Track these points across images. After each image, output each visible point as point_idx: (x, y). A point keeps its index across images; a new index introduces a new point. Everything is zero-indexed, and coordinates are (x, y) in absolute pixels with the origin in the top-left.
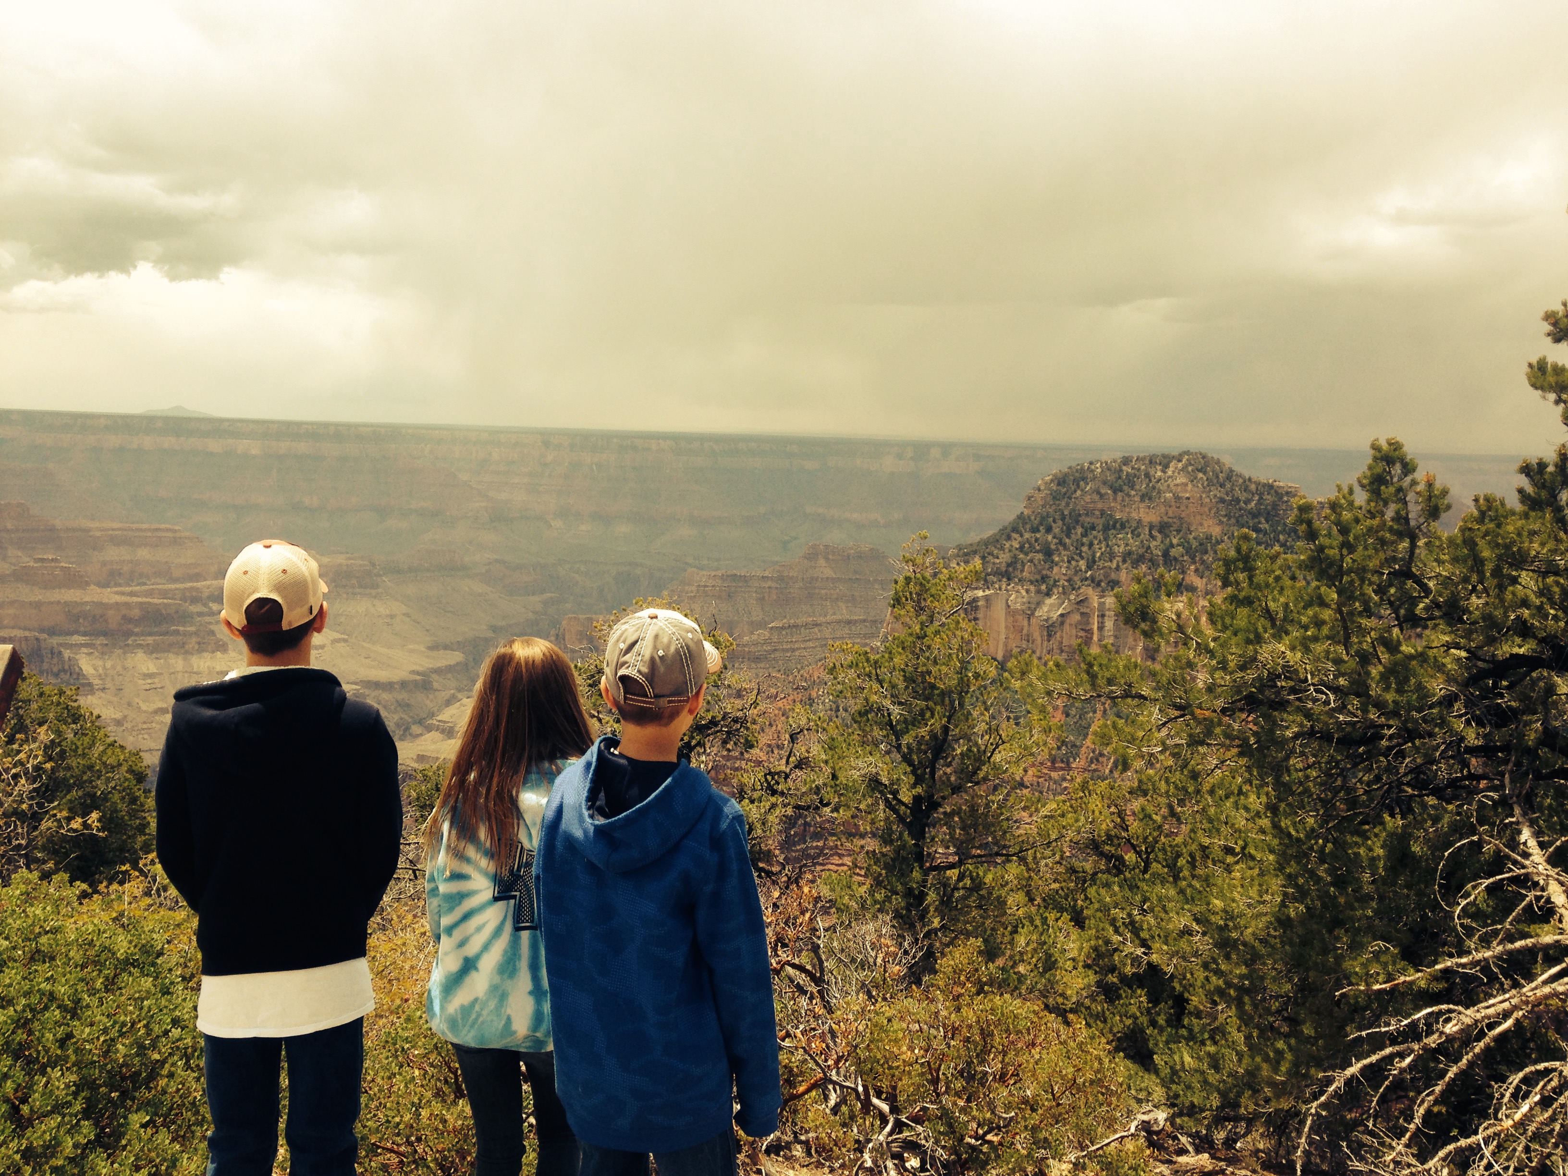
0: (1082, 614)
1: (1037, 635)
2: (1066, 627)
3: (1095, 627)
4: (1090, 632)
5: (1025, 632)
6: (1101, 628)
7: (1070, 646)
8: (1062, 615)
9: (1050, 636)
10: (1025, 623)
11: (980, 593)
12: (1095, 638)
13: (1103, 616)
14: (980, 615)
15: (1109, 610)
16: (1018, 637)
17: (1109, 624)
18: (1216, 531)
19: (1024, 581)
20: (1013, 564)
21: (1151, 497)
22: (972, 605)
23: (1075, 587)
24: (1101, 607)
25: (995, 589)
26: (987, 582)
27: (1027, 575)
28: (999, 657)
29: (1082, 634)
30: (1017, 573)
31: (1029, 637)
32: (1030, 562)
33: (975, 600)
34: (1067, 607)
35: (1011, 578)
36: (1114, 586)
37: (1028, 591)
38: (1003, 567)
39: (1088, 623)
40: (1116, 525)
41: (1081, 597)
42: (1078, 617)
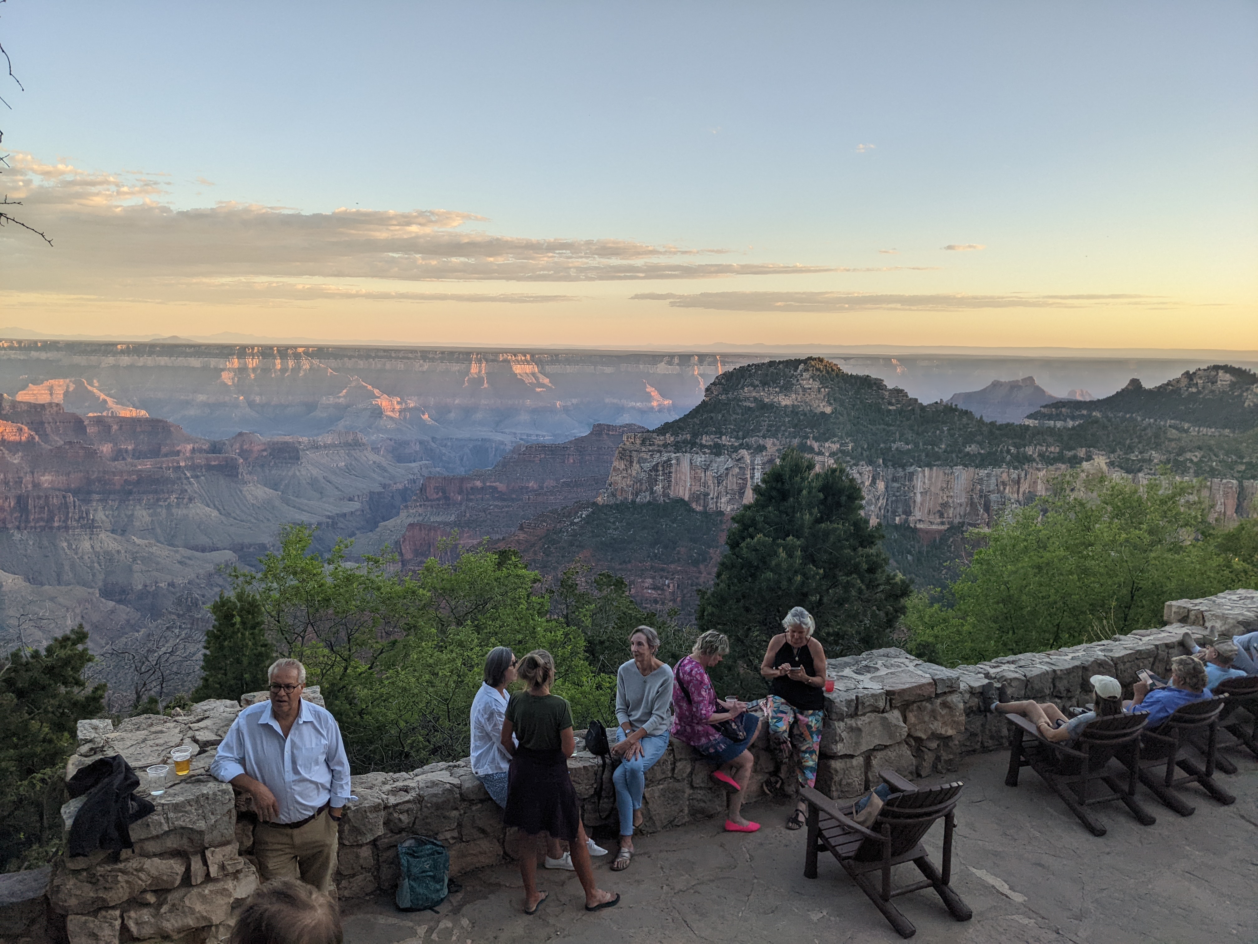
0: (740, 468)
2: (730, 476)
3: (749, 476)
4: (745, 479)
5: (702, 481)
6: (752, 477)
7: (732, 490)
8: (727, 469)
9: (719, 483)
10: (703, 475)
11: (673, 455)
12: (749, 483)
13: (754, 469)
14: (673, 470)
15: (758, 464)
16: (698, 484)
17: (758, 474)
18: (828, 410)
19: (702, 446)
20: (695, 435)
21: (787, 388)
22: (667, 463)
23: (736, 449)
24: (752, 462)
25: (683, 452)
26: (678, 447)
27: (704, 442)
28: (686, 499)
29: (740, 481)
30: (698, 441)
31: (705, 484)
32: (706, 433)
33: (669, 460)
34: (730, 463)
35: (694, 444)
36: (761, 449)
37: (704, 453)
38: (689, 437)
39: (744, 474)
40: (764, 407)
41: (739, 456)
42: (737, 470)
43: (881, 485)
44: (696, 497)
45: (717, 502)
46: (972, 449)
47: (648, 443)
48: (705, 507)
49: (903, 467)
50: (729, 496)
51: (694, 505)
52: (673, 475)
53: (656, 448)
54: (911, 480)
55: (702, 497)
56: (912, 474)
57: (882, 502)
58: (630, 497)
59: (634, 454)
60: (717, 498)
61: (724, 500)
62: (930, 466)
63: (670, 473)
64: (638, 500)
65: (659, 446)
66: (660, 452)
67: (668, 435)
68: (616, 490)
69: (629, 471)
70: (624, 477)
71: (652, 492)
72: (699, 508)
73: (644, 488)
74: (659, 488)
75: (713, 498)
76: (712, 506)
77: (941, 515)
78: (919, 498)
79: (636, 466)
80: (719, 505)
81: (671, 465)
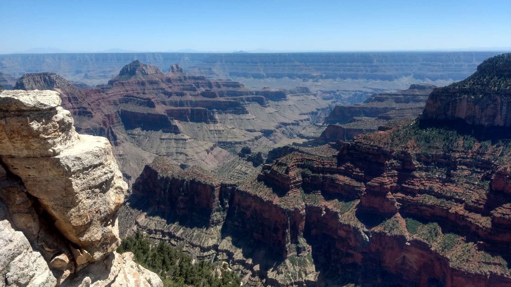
0: (495, 104)
1: (477, 111)
2: (488, 108)
3: (499, 109)
4: (497, 110)
5: (473, 110)
6: (501, 109)
7: (489, 115)
8: (487, 105)
9: (482, 112)
10: (474, 107)
11: (458, 98)
12: (499, 112)
13: (502, 105)
14: (458, 105)
15: (505, 103)
16: (470, 111)
17: (504, 108)
19: (474, 94)
22: (455, 102)
24: (502, 102)
27: (475, 92)
28: (463, 117)
29: (494, 111)
31: (474, 112)
33: (456, 100)
34: (489, 102)
35: (469, 93)
39: (497, 108)
41: (495, 99)
42: (493, 106)
44: (469, 118)
45: (480, 121)
47: (445, 92)
48: (473, 122)
50: (487, 118)
51: (467, 122)
53: (449, 95)
55: (472, 118)
58: (434, 117)
59: (438, 97)
60: (481, 118)
61: (484, 119)
63: (456, 106)
64: (438, 118)
65: (451, 93)
66: (451, 96)
68: (427, 113)
69: (435, 105)
70: (432, 108)
71: (446, 115)
72: (470, 123)
73: (442, 112)
74: (449, 113)
75: (478, 119)
76: (477, 122)
80: (481, 122)
81: (457, 102)
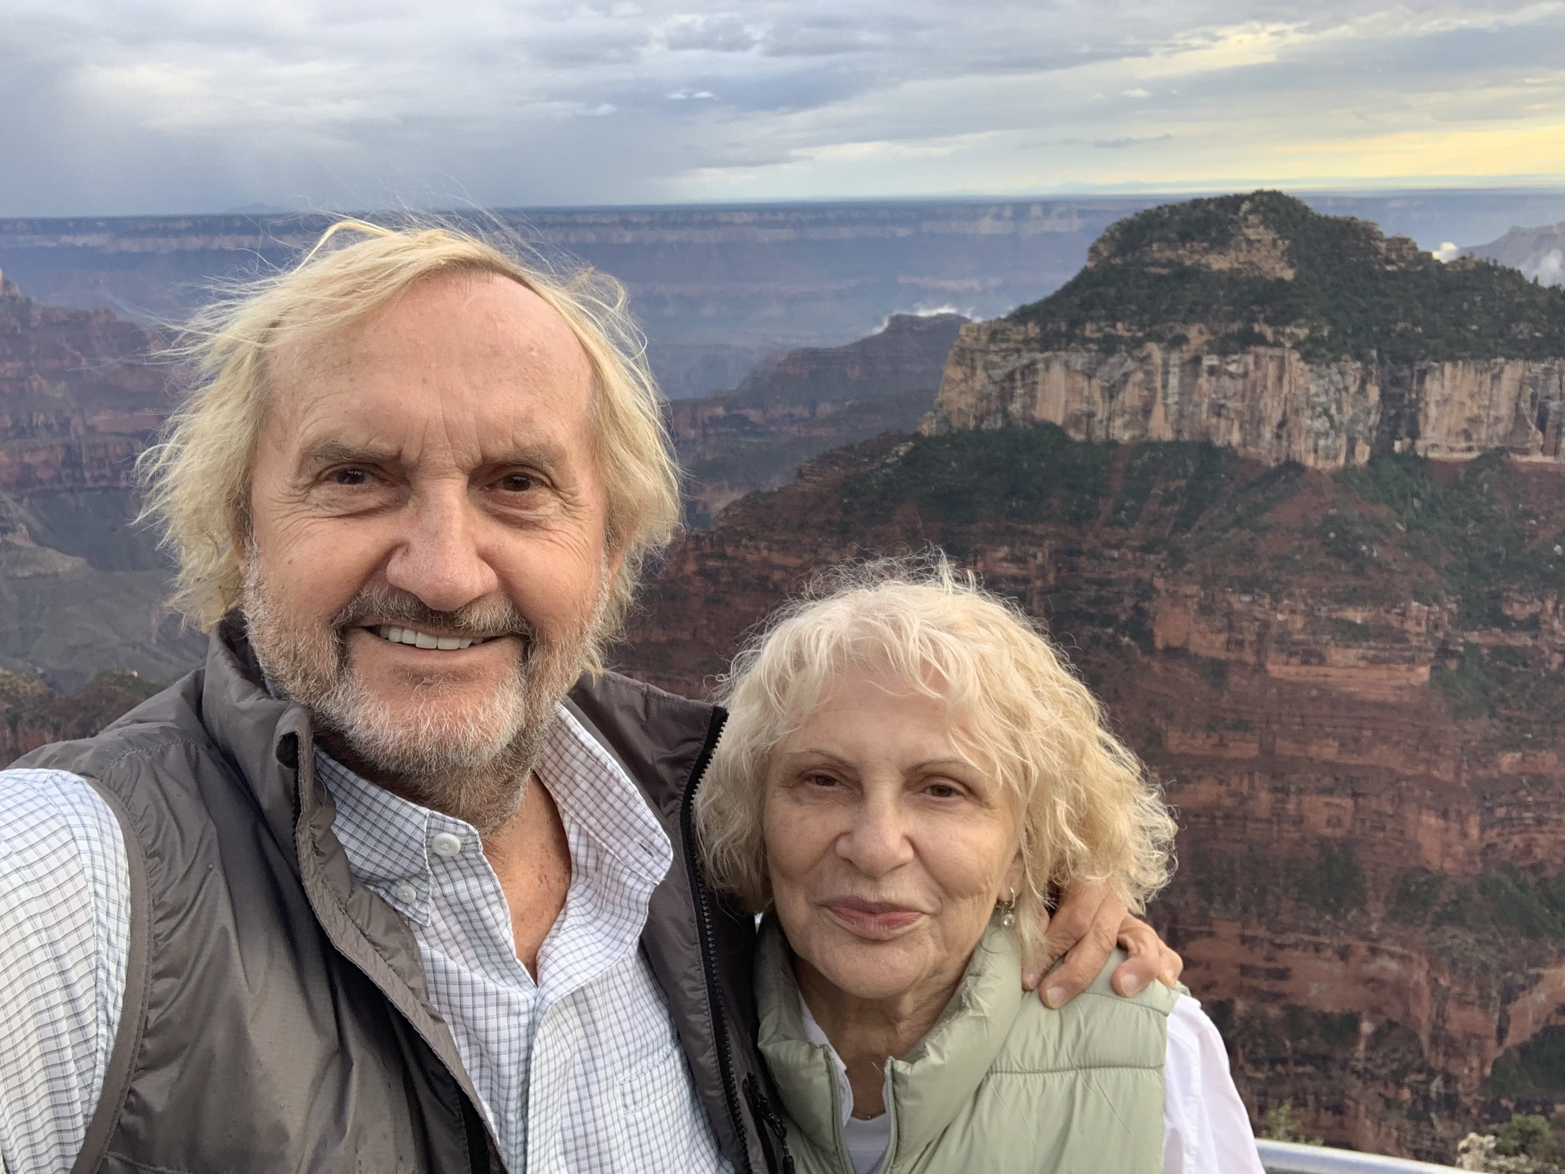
0: (1146, 372)
1: (1097, 396)
2: (1129, 387)
3: (1158, 384)
4: (1152, 390)
5: (1085, 394)
6: (1165, 386)
7: (1132, 407)
8: (1124, 374)
9: (1111, 398)
10: (1086, 385)
11: (1039, 356)
12: (1159, 396)
13: (1167, 373)
14: (1039, 378)
15: (1174, 366)
16: (1078, 399)
17: (1174, 382)
18: (1289, 275)
19: (1086, 341)
20: (1075, 323)
21: (1221, 243)
22: (1030, 368)
23: (1138, 343)
24: (1166, 364)
25: (1054, 350)
26: (1046, 343)
27: (1088, 333)
28: (1059, 421)
29: (1145, 393)
30: (1077, 332)
31: (1089, 400)
32: (1092, 319)
33: (1033, 363)
34: (1130, 365)
35: (1070, 337)
36: (1179, 341)
37: (1089, 351)
38: (1063, 327)
39: (1151, 381)
40: (1183, 274)
41: (1144, 354)
42: (1141, 376)
43: (1374, 392)
44: (1075, 420)
45: (1108, 427)
46: (1522, 330)
47: (999, 336)
48: (1088, 434)
49: (1410, 362)
50: (1127, 417)
51: (1072, 433)
52: (1039, 387)
53: (1012, 345)
54: (1421, 381)
55: (1085, 419)
56: (1423, 374)
57: (1374, 419)
58: (972, 423)
59: (978, 356)
60: (1109, 419)
61: (1118, 422)
62: (1453, 359)
63: (1034, 383)
64: (983, 427)
65: (1016, 341)
66: (1018, 351)
67: (1031, 325)
68: (950, 413)
69: (970, 383)
70: (961, 393)
71: (1006, 414)
72: (1079, 437)
73: (993, 407)
74: (1015, 408)
75: (1101, 422)
76: (1100, 433)
77: (1468, 436)
78: (1433, 411)
79: (980, 374)
80: (1111, 430)
81: (1035, 372)
